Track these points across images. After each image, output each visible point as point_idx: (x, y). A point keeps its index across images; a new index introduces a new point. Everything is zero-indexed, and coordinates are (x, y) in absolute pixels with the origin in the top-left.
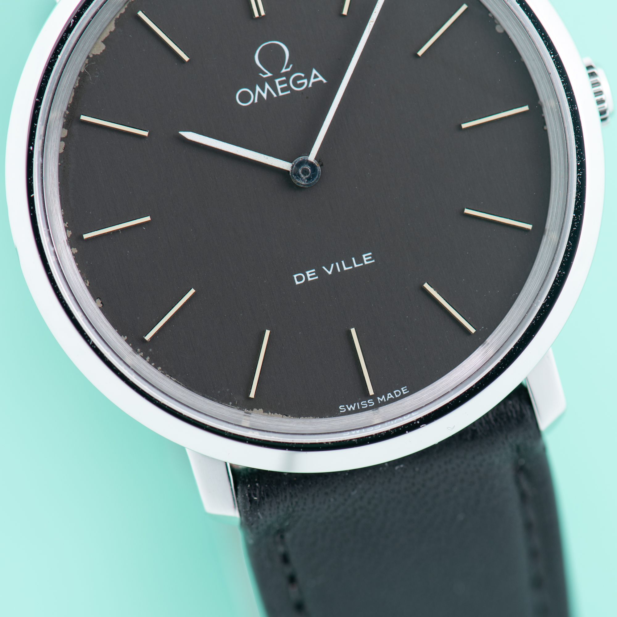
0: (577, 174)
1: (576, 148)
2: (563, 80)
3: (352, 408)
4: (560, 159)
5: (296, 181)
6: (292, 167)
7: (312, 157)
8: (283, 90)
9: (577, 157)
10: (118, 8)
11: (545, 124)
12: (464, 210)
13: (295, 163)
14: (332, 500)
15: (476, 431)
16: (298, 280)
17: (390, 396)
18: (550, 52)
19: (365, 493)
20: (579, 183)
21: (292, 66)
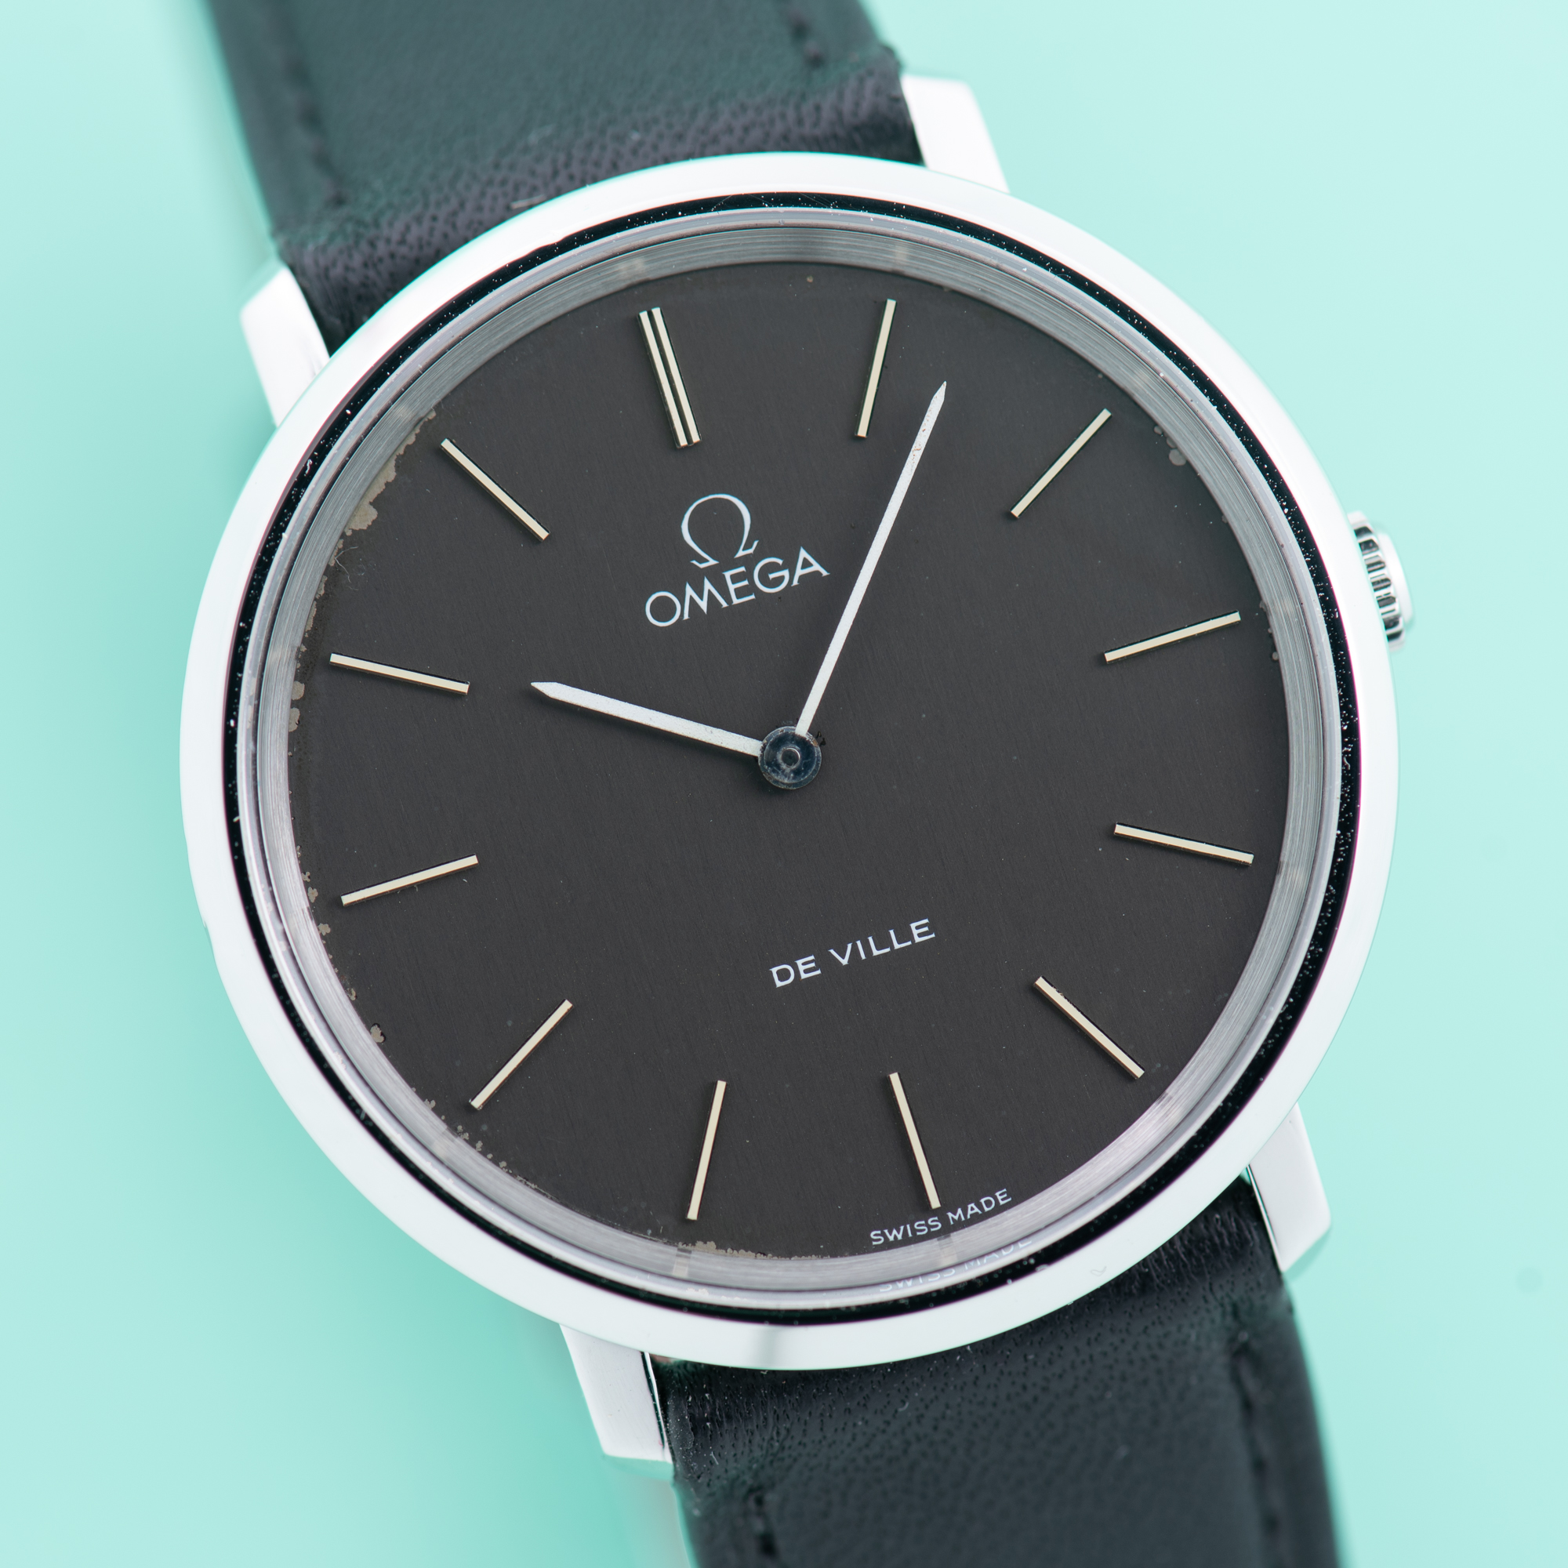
0: (1343, 749)
1: (1339, 695)
2: (1309, 559)
3: (896, 1235)
4: (1306, 719)
5: (771, 778)
6: (763, 749)
7: (802, 728)
8: (740, 593)
9: (1341, 714)
10: (402, 434)
11: (1274, 649)
12: (1114, 828)
13: (768, 741)
14: (860, 1423)
15: (1148, 1275)
16: (781, 977)
17: (973, 1209)
18: (1282, 502)
19: (927, 1407)
20: (1347, 766)
21: (758, 544)
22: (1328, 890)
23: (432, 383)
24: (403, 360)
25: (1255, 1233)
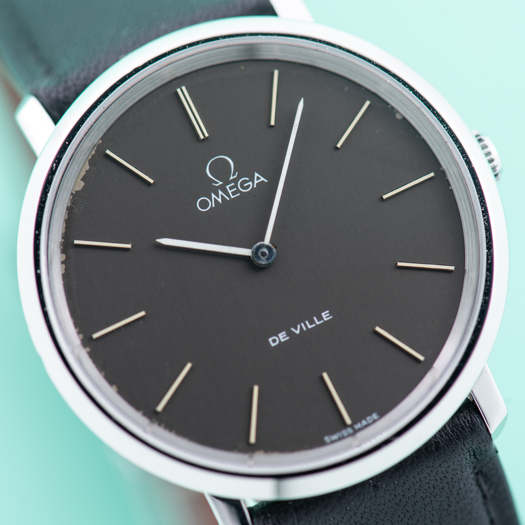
0: (483, 218)
1: (479, 197)
2: (458, 146)
3: (335, 437)
4: (467, 210)
5: (257, 263)
6: (252, 252)
7: (267, 241)
8: (233, 193)
9: (481, 204)
10: (90, 150)
11: (449, 185)
12: (397, 263)
13: (254, 249)
14: (332, 519)
15: (438, 442)
16: (273, 342)
17: (364, 423)
18: (444, 125)
19: (357, 509)
20: (486, 225)
21: (238, 173)
22: (487, 274)
23: (99, 128)
24: (86, 119)
25: (478, 419)
